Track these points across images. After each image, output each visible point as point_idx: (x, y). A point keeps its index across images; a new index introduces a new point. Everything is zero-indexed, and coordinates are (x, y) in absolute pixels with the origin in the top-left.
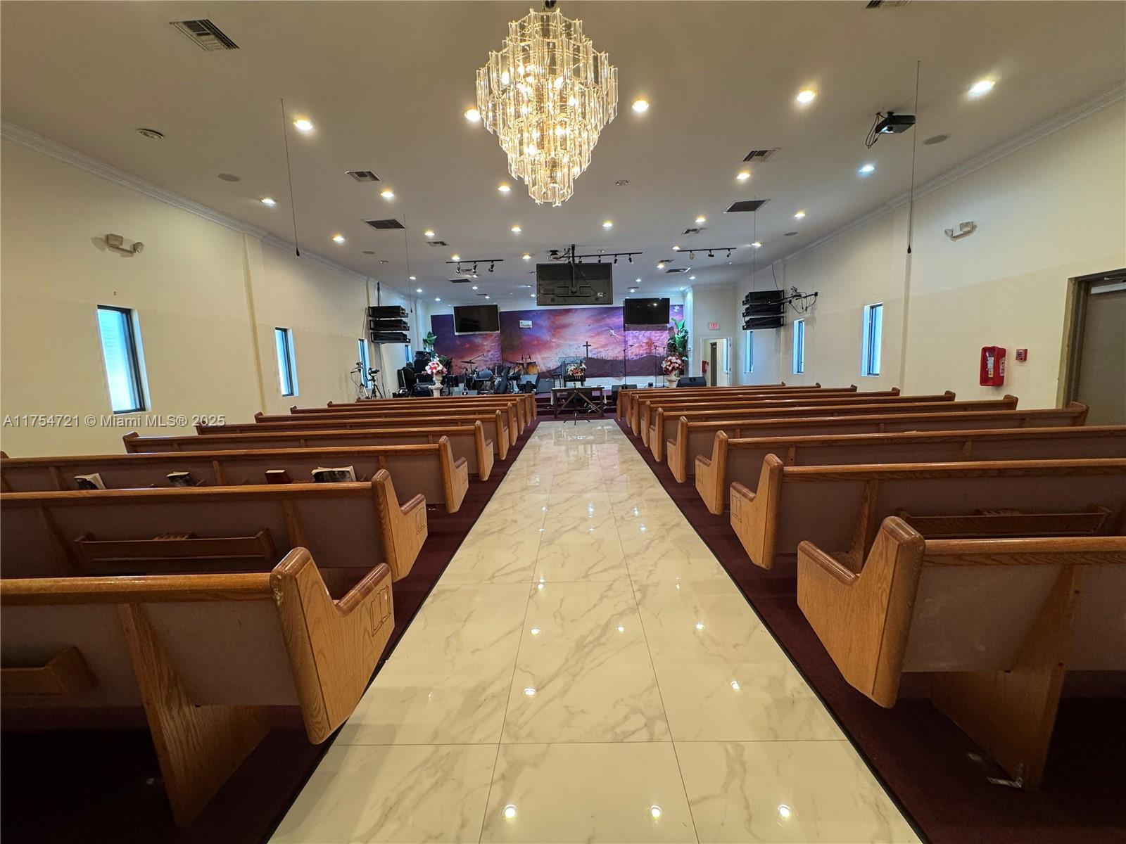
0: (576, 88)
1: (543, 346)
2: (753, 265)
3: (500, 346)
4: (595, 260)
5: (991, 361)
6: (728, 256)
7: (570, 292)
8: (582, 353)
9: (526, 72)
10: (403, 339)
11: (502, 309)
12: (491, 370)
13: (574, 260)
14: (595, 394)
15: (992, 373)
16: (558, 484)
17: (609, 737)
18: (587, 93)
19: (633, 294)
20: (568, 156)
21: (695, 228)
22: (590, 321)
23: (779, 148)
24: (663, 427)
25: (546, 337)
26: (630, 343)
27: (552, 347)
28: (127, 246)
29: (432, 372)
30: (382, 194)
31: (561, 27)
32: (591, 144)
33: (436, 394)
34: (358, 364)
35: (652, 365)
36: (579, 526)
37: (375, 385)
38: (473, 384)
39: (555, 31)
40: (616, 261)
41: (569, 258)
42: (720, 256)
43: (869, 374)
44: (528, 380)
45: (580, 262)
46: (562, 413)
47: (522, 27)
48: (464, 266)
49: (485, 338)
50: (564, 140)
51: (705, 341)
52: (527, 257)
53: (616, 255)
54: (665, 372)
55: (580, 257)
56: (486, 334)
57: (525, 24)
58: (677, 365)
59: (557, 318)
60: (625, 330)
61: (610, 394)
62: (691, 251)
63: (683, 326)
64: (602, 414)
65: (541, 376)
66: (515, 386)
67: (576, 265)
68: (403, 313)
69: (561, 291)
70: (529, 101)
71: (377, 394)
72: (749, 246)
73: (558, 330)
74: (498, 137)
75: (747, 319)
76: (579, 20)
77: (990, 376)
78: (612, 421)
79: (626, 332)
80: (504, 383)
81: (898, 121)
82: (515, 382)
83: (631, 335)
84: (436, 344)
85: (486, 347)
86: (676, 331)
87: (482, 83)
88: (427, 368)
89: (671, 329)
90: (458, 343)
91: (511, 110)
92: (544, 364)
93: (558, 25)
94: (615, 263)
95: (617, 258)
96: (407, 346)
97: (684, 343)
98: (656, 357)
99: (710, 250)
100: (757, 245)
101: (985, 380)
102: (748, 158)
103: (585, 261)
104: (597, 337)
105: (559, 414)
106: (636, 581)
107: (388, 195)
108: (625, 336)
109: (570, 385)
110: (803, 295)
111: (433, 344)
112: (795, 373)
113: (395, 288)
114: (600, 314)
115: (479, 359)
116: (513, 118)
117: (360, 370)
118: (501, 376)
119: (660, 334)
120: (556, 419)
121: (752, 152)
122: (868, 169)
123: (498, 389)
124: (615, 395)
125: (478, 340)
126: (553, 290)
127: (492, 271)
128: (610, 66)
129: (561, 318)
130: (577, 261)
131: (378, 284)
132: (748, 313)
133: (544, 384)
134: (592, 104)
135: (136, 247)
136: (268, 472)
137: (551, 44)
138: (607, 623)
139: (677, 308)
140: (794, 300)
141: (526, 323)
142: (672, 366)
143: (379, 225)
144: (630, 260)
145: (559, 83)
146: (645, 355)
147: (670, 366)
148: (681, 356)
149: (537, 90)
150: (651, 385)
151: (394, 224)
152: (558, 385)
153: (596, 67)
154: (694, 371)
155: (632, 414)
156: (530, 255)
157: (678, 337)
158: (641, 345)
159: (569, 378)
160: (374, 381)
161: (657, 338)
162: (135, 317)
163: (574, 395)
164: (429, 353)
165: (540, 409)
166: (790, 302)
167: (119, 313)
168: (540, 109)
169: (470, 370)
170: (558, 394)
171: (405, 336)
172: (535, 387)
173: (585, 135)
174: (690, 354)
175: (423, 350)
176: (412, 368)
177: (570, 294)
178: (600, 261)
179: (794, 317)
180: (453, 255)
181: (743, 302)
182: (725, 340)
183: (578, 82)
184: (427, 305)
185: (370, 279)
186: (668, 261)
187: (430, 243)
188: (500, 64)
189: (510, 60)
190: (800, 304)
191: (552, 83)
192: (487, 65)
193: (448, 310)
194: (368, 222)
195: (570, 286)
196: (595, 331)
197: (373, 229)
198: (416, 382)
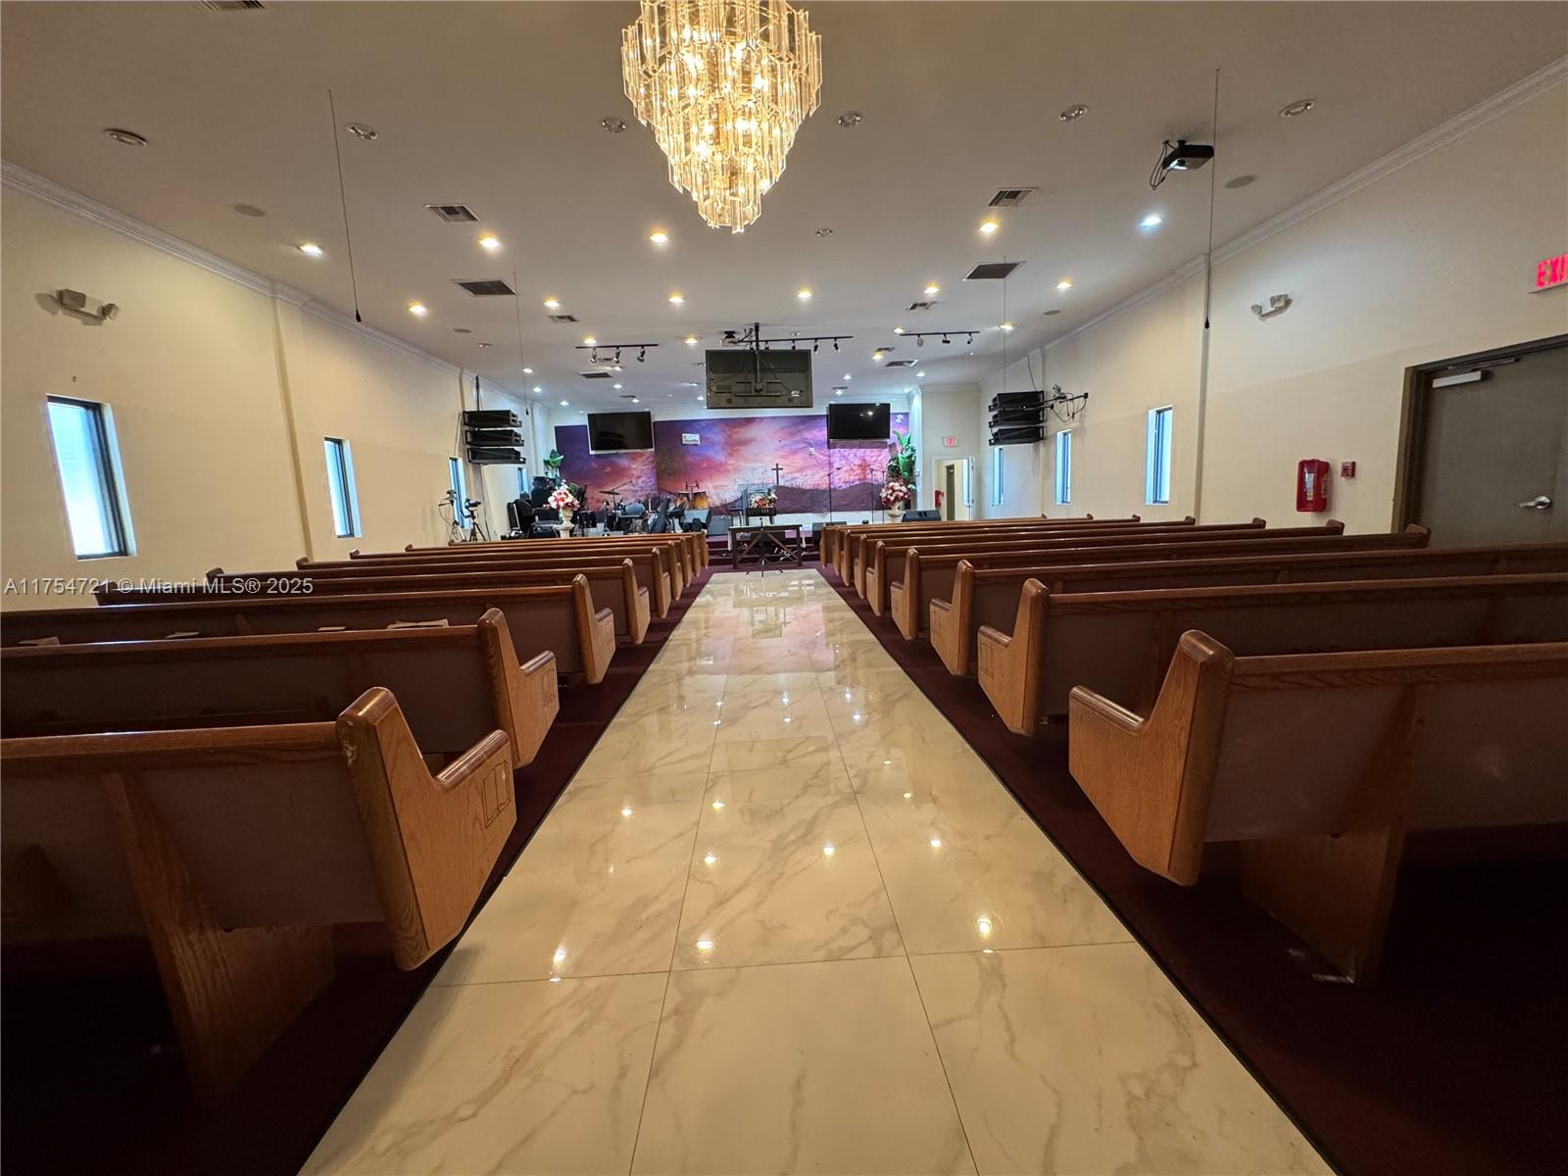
0: (765, 62)
1: (715, 469)
2: (1003, 357)
3: (655, 470)
4: (787, 346)
5: (1309, 478)
6: (969, 343)
7: (753, 390)
8: (770, 479)
10: (515, 458)
11: (657, 418)
12: (644, 504)
13: (757, 345)
14: (790, 534)
15: (1312, 494)
17: (820, 955)
18: (779, 68)
19: (840, 397)
21: (926, 301)
22: (781, 435)
23: (1037, 188)
24: (885, 567)
25: (720, 457)
26: (836, 465)
27: (729, 471)
28: (91, 308)
29: (558, 506)
30: (481, 242)
32: (786, 142)
33: (564, 535)
34: (448, 493)
35: (868, 497)
37: (474, 524)
38: (617, 524)
40: (816, 348)
41: (751, 342)
42: (959, 343)
43: (1155, 501)
44: (696, 517)
45: (766, 348)
46: (743, 561)
48: (602, 353)
49: (633, 459)
50: (748, 137)
51: (939, 462)
52: (691, 341)
53: (816, 339)
54: (885, 505)
55: (767, 342)
56: (635, 453)
58: (902, 494)
59: (735, 430)
60: (829, 448)
61: (810, 535)
62: (919, 335)
63: (909, 442)
64: (799, 561)
65: (713, 512)
66: (677, 526)
67: (761, 352)
68: (514, 421)
69: (741, 388)
70: (698, 80)
71: (479, 536)
72: (998, 328)
73: (736, 448)
74: (654, 131)
75: (995, 430)
77: (1309, 499)
78: (814, 572)
79: (832, 450)
80: (662, 520)
81: (1192, 153)
82: (673, 515)
83: (838, 455)
84: (562, 467)
85: (634, 472)
86: (899, 448)
87: (631, 49)
88: (551, 499)
89: (892, 446)
90: (594, 465)
91: (674, 93)
92: (718, 495)
94: (815, 350)
95: (818, 343)
96: (520, 469)
97: (910, 465)
98: (872, 484)
99: (945, 334)
100: (1008, 327)
101: (1302, 505)
102: (995, 202)
103: (773, 347)
104: (791, 457)
105: (740, 562)
106: (851, 766)
107: (490, 243)
108: (829, 456)
109: (755, 522)
110: (1069, 397)
111: (557, 467)
112: (1059, 502)
113: (501, 386)
114: (797, 424)
115: (626, 487)
117: (452, 502)
118: (657, 512)
119: (878, 453)
120: (736, 569)
121: (1001, 192)
122: (1152, 221)
123: (653, 527)
124: (818, 535)
125: (624, 462)
127: (642, 361)
128: (810, 32)
129: (741, 430)
130: (762, 346)
131: (477, 378)
132: (995, 422)
133: (718, 523)
134: (786, 85)
135: (106, 311)
136: (321, 629)
139: (900, 417)
140: (1057, 404)
141: (689, 438)
142: (894, 495)
143: (479, 288)
144: (836, 345)
145: (739, 51)
146: (858, 483)
147: (891, 495)
148: (906, 483)
149: (710, 60)
150: (866, 523)
151: (499, 288)
152: (737, 523)
153: (791, 31)
154: (925, 503)
155: (841, 557)
156: (696, 338)
157: (902, 457)
158: (852, 469)
159: (752, 512)
160: (474, 518)
161: (874, 459)
162: (108, 415)
163: (760, 537)
164: (554, 480)
165: (713, 557)
166: (1052, 407)
167: (81, 410)
169: (612, 504)
170: (738, 536)
171: (518, 453)
172: (705, 526)
173: (776, 132)
174: (919, 480)
175: (543, 475)
176: (528, 501)
177: (753, 393)
178: (794, 347)
179: (1056, 425)
180: (586, 337)
181: (990, 407)
182: (965, 461)
183: (764, 49)
184: (549, 412)
185: (465, 371)
186: (887, 349)
187: (552, 317)
188: (656, 20)
189: (670, 16)
190: (1065, 409)
191: (731, 51)
192: (637, 21)
193: (580, 420)
194: (461, 284)
195: (753, 381)
196: (787, 449)
197: (468, 295)
198: (534, 520)
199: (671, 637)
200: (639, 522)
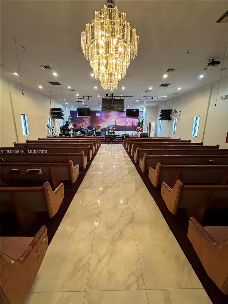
0: (122, 44)
1: (102, 121)
3: (90, 121)
4: (119, 98)
6: (157, 99)
8: (114, 124)
9: (101, 35)
10: (62, 118)
11: (91, 110)
13: (113, 98)
14: (117, 137)
16: (106, 168)
17: (124, 287)
19: (129, 108)
20: (117, 72)
21: (149, 90)
22: (116, 115)
23: (178, 68)
25: (104, 119)
26: (127, 122)
27: (105, 122)
29: (70, 129)
30: (53, 74)
31: (117, 15)
32: (126, 67)
33: (72, 136)
34: (48, 125)
35: (133, 128)
36: (113, 185)
37: (53, 132)
39: (114, 18)
40: (125, 98)
41: (111, 97)
42: (155, 99)
43: (194, 136)
44: (98, 131)
45: (115, 98)
46: (108, 141)
47: (101, 14)
48: (80, 97)
49: (86, 118)
50: (116, 65)
51: (148, 122)
52: (99, 96)
54: (137, 131)
55: (115, 97)
57: (102, 13)
58: (140, 129)
59: (107, 113)
60: (126, 118)
61: (121, 136)
62: (147, 97)
63: (142, 118)
64: (118, 142)
65: (102, 130)
67: (113, 99)
68: (61, 110)
69: (109, 107)
70: (103, 47)
71: (54, 134)
72: (163, 96)
73: (107, 117)
74: (90, 62)
75: (161, 117)
76: (124, 13)
78: (121, 145)
79: (126, 119)
81: (214, 63)
82: (94, 131)
83: (128, 119)
84: (72, 119)
85: (86, 121)
86: (140, 119)
87: (83, 38)
88: (69, 127)
89: (139, 118)
90: (78, 119)
91: (95, 51)
92: (103, 126)
93: (115, 15)
96: (63, 120)
97: (142, 122)
98: (134, 126)
99: (152, 97)
100: (166, 96)
101: (227, 141)
102: (168, 71)
103: (116, 98)
104: (118, 120)
107: (55, 74)
110: (177, 112)
112: (173, 133)
113: (59, 102)
114: (119, 113)
115: (84, 124)
116: (96, 55)
117: (48, 128)
119: (136, 120)
120: (106, 143)
121: (170, 69)
122: (202, 76)
123: (89, 133)
124: (123, 137)
125: (84, 119)
126: (106, 106)
127: (88, 99)
128: (136, 35)
129: (108, 113)
130: (114, 98)
131: (54, 101)
132: (161, 116)
133: (103, 132)
136: (12, 170)
137: (113, 22)
138: (122, 229)
139: (141, 112)
140: (174, 113)
141: (98, 114)
143: (53, 83)
144: (129, 98)
145: (115, 40)
146: (132, 125)
147: (138, 129)
148: (141, 126)
149: (106, 43)
150: (132, 134)
151: (58, 84)
152: (107, 133)
153: (131, 35)
154: (145, 131)
155: (128, 145)
156: (100, 95)
157: (141, 121)
158: (130, 123)
163: (111, 137)
164: (70, 122)
165: (101, 140)
166: (173, 113)
168: (107, 52)
169: (81, 127)
170: (107, 136)
171: (62, 117)
172: (100, 133)
174: (144, 126)
175: (68, 121)
176: (64, 127)
177: (111, 108)
178: (120, 98)
179: (173, 117)
180: (76, 94)
181: (160, 112)
182: (154, 122)
183: (123, 41)
184: (69, 108)
185: (52, 99)
186: (139, 99)
187: (69, 90)
188: (91, 30)
189: (95, 29)
190: (176, 114)
191: (113, 40)
192: (85, 30)
193: (75, 109)
194: (50, 82)
195: (111, 106)
196: (118, 118)
197: (51, 85)
198: (65, 131)
199: (92, 163)
200: (87, 132)
